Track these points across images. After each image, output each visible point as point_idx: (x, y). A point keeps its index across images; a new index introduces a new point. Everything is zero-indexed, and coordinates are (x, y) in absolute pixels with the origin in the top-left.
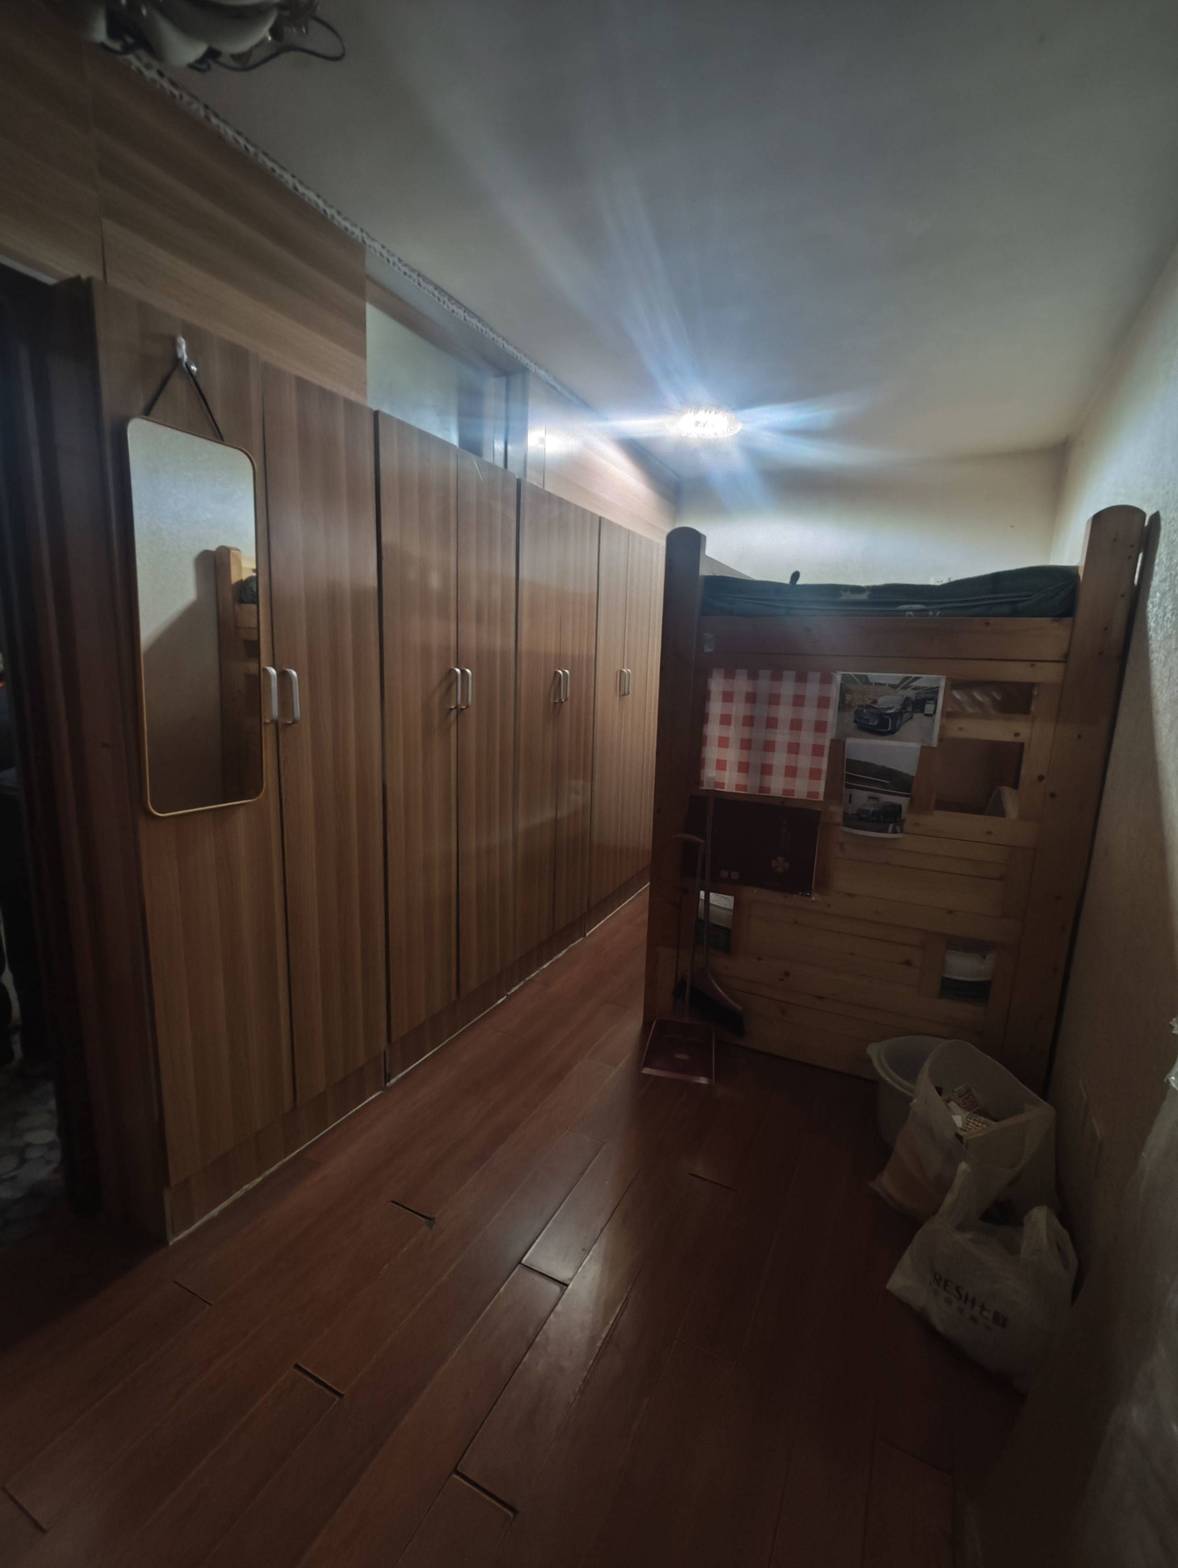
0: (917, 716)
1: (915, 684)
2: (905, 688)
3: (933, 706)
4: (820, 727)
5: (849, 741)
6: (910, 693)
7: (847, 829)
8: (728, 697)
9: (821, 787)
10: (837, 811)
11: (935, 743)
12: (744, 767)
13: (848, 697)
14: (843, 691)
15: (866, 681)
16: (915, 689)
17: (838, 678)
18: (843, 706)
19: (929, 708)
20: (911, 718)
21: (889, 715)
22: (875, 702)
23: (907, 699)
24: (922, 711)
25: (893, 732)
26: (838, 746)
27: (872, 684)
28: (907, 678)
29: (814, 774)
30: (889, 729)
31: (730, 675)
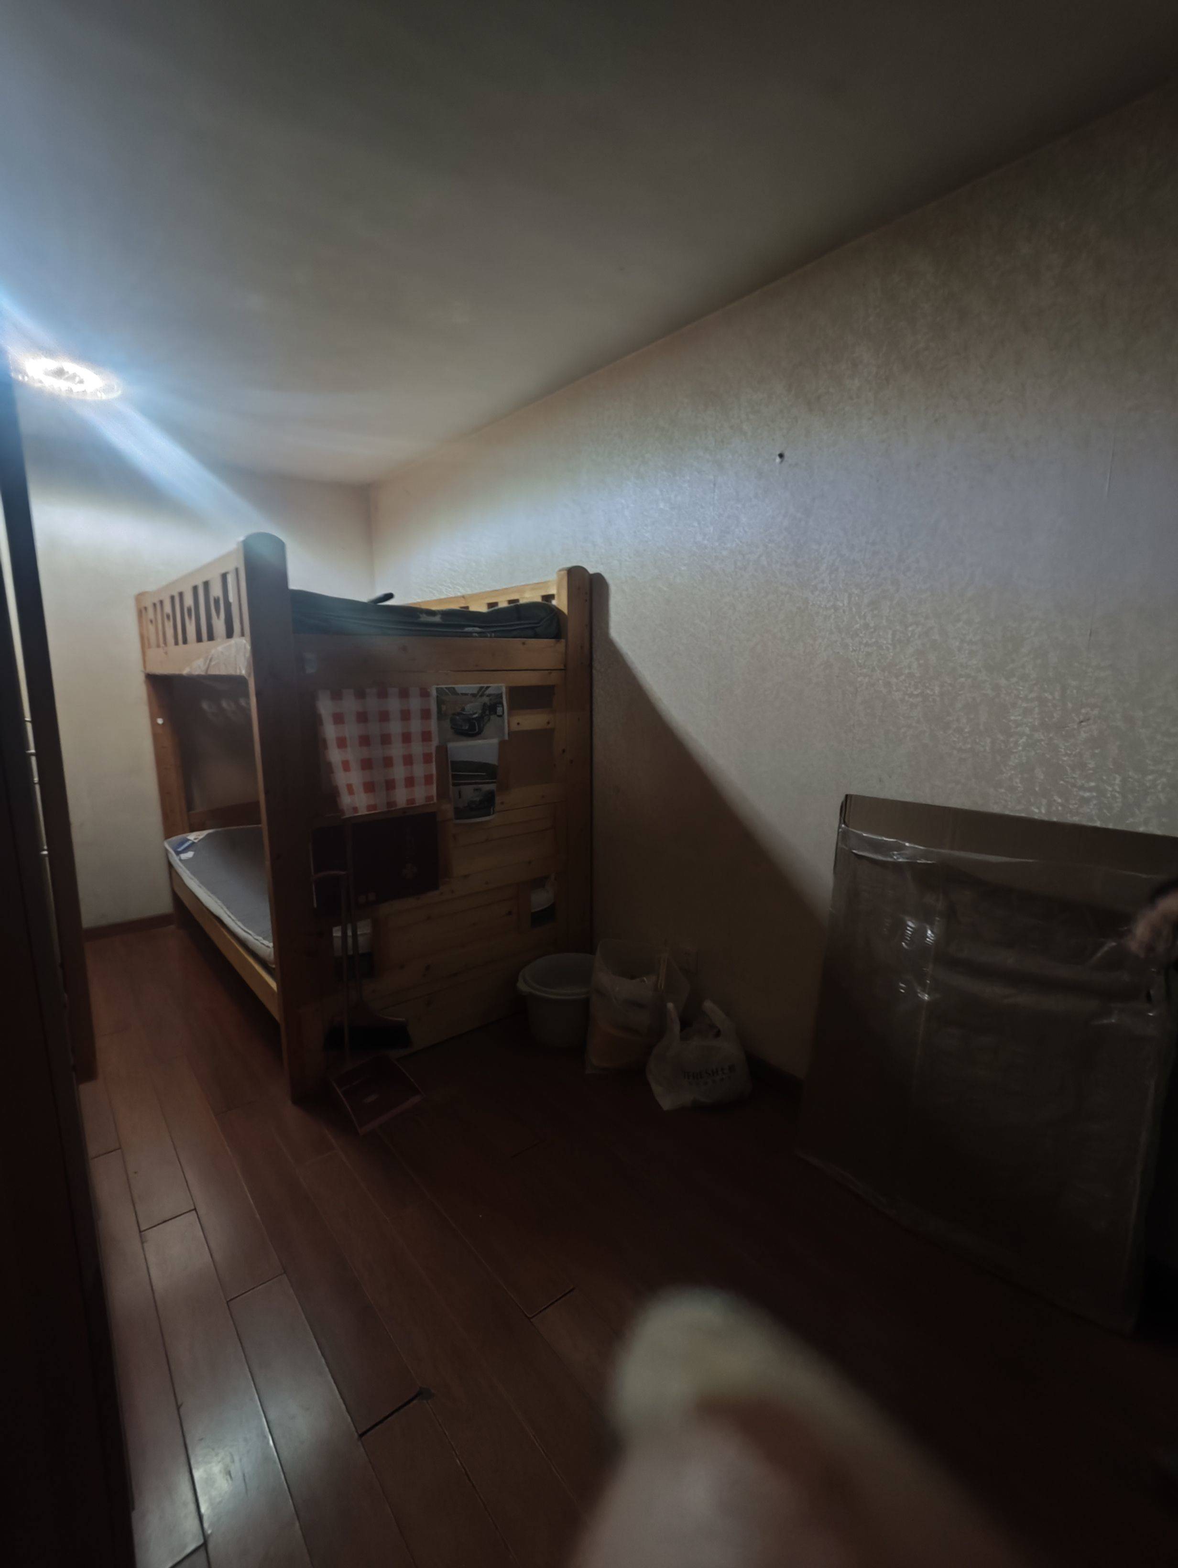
0: (493, 717)
1: (487, 692)
2: (482, 696)
3: (502, 708)
4: (426, 737)
5: (450, 745)
6: (486, 699)
7: (458, 821)
8: (338, 719)
9: (433, 790)
10: (448, 808)
11: (506, 738)
12: (369, 787)
13: (444, 708)
14: (440, 702)
15: (453, 691)
16: (489, 696)
17: (434, 693)
18: (441, 715)
19: (499, 710)
20: (489, 720)
21: (475, 719)
22: (463, 709)
23: (485, 704)
24: (496, 713)
25: (479, 733)
26: (442, 750)
27: (458, 694)
28: (481, 688)
29: (428, 779)
30: (477, 730)
31: (337, 696)
